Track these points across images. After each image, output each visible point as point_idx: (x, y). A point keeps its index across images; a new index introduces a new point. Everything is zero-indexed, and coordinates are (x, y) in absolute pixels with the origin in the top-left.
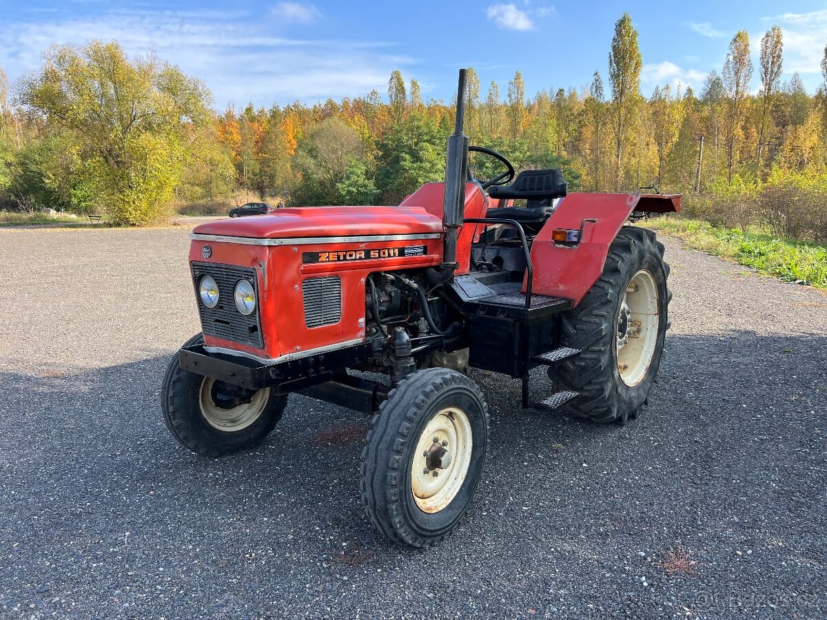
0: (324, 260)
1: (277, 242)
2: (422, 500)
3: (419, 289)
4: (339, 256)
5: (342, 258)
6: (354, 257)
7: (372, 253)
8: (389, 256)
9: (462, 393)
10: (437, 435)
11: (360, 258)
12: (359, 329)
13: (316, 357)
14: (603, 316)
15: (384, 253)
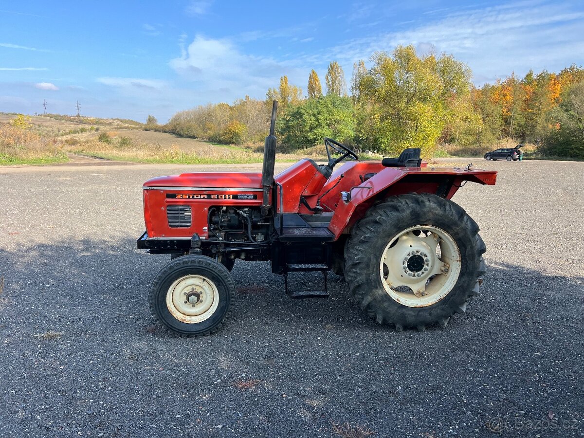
0: (180, 197)
1: (151, 188)
2: (183, 315)
3: (248, 217)
4: (189, 197)
5: (191, 197)
6: (199, 197)
7: (212, 196)
8: (225, 198)
9: (203, 269)
10: (194, 287)
11: (204, 198)
12: (205, 232)
13: (172, 241)
14: (360, 250)
15: (221, 197)
